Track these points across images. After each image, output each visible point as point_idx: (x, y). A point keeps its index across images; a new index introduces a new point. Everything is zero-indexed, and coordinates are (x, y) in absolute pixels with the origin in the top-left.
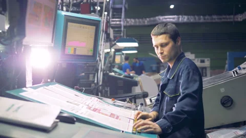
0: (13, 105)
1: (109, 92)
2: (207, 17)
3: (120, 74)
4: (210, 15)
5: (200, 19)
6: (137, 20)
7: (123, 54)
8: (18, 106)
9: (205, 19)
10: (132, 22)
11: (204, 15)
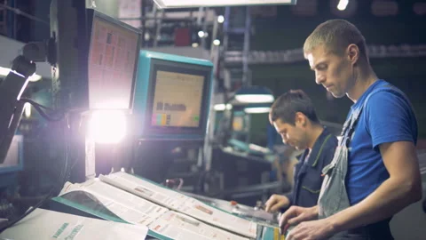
0: (65, 225)
1: (222, 182)
2: (392, 48)
3: (241, 151)
4: (397, 44)
5: (379, 51)
6: (270, 54)
7: (246, 114)
8: (73, 227)
9: (388, 51)
10: (261, 56)
11: (387, 45)
